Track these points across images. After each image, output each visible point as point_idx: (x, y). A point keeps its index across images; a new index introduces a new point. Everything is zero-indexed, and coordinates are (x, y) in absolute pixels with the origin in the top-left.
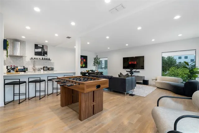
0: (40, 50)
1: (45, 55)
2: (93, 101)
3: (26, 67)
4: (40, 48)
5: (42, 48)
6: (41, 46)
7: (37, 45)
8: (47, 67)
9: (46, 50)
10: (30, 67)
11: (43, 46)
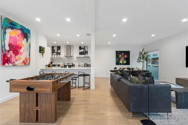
0: (82, 50)
1: (86, 54)
2: (37, 105)
3: (74, 64)
4: (83, 48)
5: (84, 48)
6: (84, 47)
7: (81, 47)
8: (87, 64)
9: (87, 50)
10: (76, 64)
11: (85, 47)
